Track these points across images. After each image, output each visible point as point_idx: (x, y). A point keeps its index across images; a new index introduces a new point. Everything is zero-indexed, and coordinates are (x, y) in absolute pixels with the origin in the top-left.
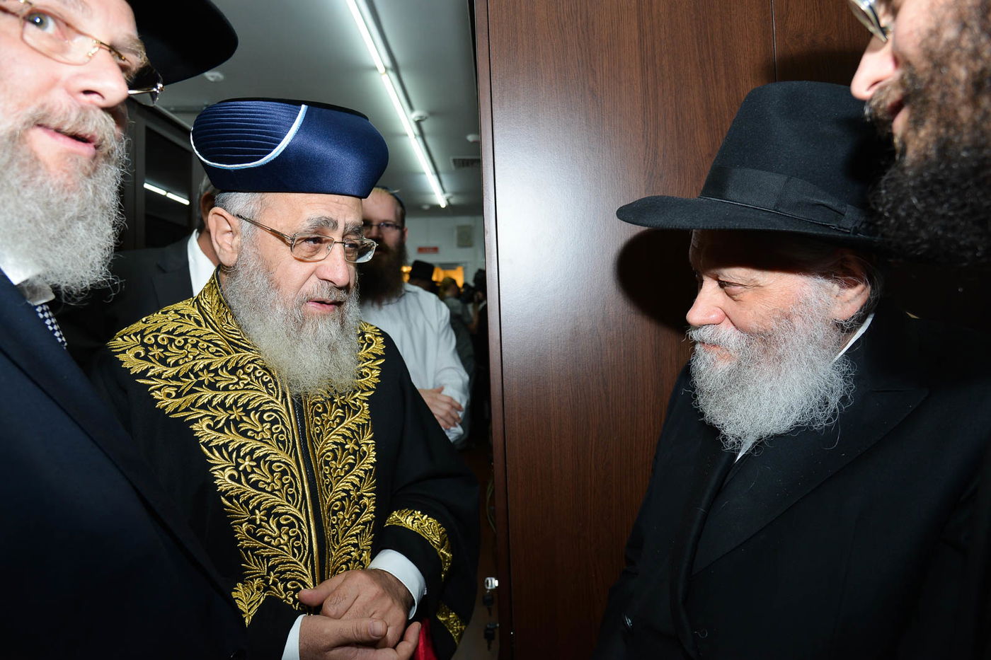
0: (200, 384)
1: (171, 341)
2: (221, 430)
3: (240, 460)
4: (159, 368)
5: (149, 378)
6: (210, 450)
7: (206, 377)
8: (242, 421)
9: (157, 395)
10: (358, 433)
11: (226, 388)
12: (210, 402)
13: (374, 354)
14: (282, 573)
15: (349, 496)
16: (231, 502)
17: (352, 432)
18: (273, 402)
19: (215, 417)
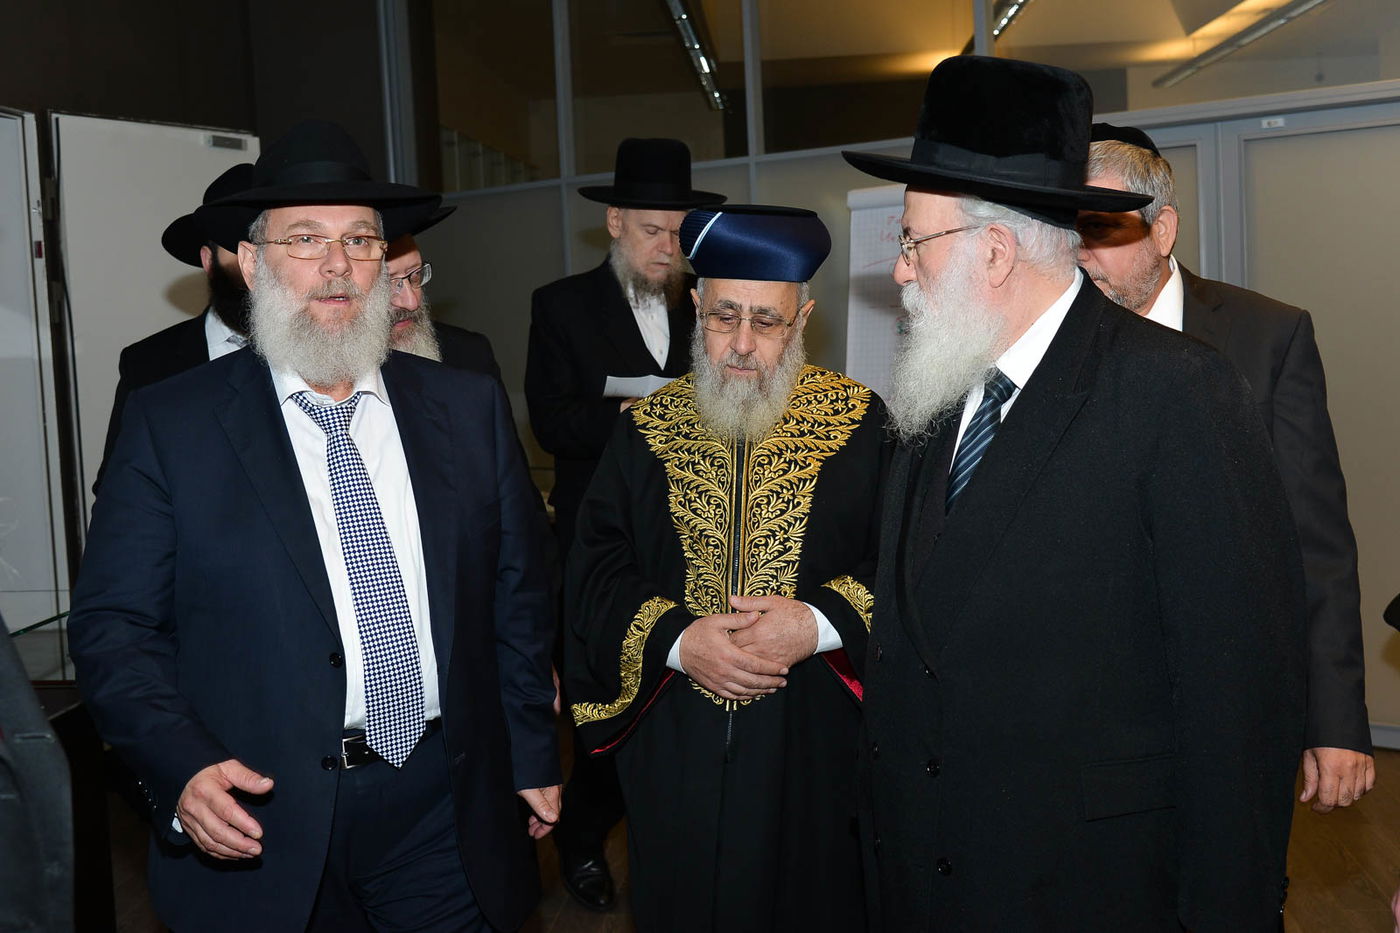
0: (678, 434)
1: (672, 401)
2: (682, 469)
3: (688, 491)
4: (658, 422)
5: (648, 429)
6: (672, 481)
7: (685, 429)
8: (699, 463)
9: (650, 442)
10: (798, 487)
11: (696, 439)
12: (681, 447)
13: (850, 419)
14: (706, 581)
15: (774, 536)
16: (678, 521)
17: (791, 483)
18: (723, 451)
19: (680, 459)
